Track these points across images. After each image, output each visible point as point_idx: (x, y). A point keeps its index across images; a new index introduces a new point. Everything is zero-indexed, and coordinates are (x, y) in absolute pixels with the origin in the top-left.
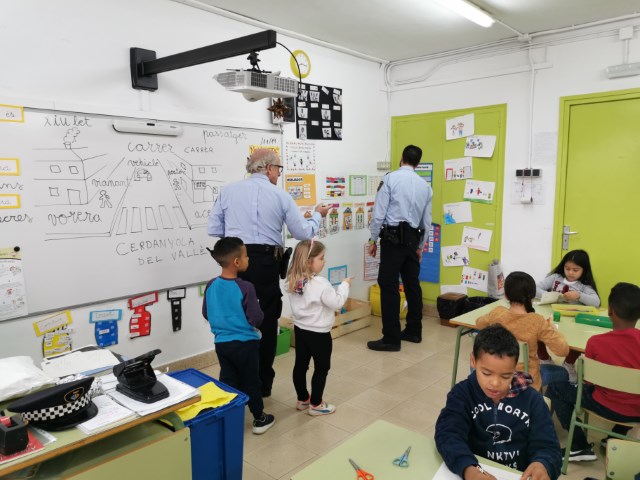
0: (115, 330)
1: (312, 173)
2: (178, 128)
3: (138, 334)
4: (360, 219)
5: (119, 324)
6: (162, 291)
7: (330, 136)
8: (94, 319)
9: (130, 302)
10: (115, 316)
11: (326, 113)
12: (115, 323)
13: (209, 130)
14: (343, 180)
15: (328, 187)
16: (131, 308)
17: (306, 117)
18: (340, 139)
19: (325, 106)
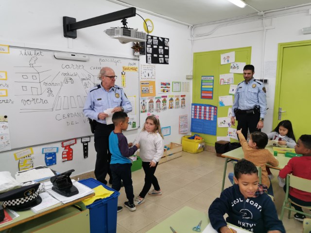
0: (55, 158)
1: (154, 80)
2: (87, 57)
3: (66, 159)
4: (177, 104)
5: (57, 154)
6: (78, 138)
7: (163, 62)
8: (45, 152)
9: (62, 144)
10: (55, 151)
11: (161, 51)
12: (55, 154)
13: (102, 58)
14: (169, 84)
15: (162, 87)
16: (63, 147)
17: (151, 52)
18: (168, 64)
19: (161, 47)
